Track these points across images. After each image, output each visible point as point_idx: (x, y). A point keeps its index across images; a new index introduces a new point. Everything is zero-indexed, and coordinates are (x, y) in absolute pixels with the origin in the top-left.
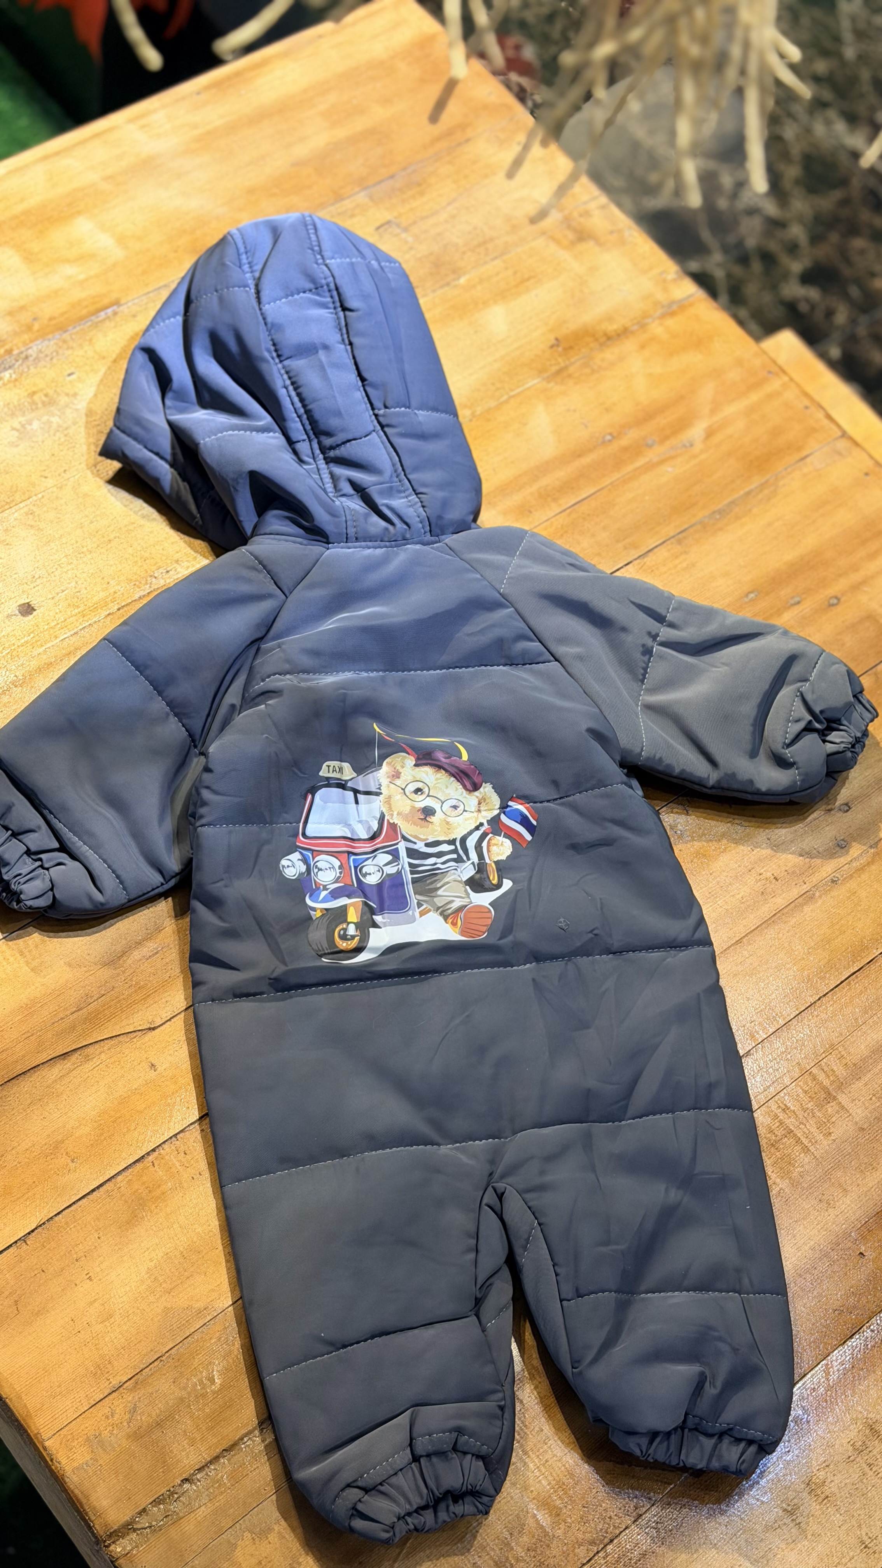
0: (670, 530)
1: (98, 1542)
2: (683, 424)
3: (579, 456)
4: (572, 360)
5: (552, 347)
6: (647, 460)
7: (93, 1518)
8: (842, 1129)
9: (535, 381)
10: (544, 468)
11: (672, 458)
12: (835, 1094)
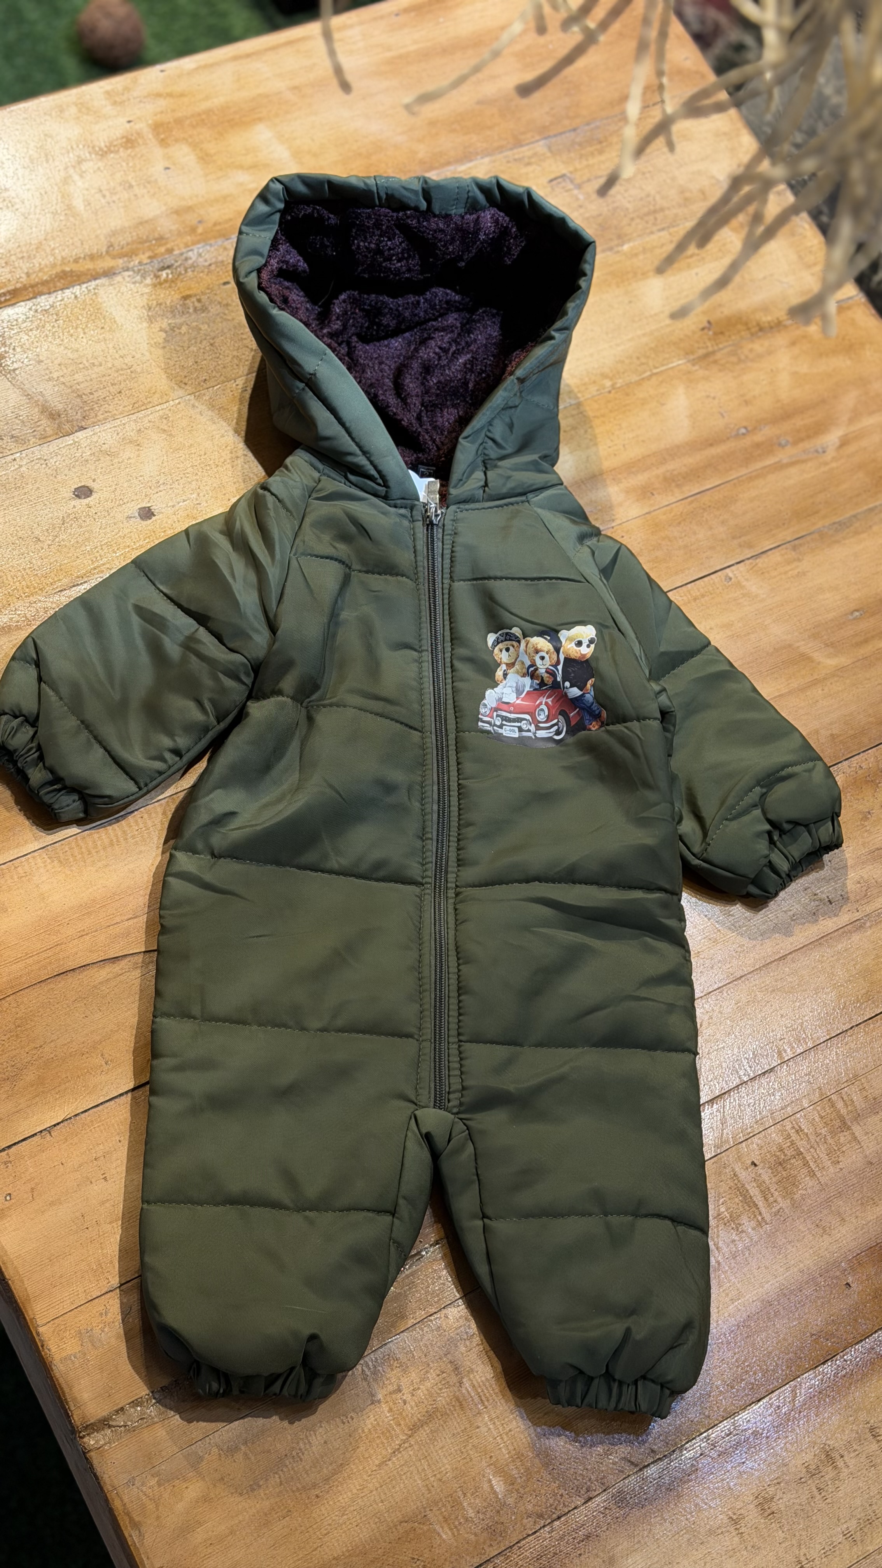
0: (786, 535)
1: (73, 1431)
2: (819, 429)
3: (711, 445)
4: (721, 346)
5: (703, 329)
6: (777, 459)
7: (72, 1408)
8: (852, 1159)
9: (680, 362)
10: (673, 452)
11: (804, 461)
12: (849, 1124)
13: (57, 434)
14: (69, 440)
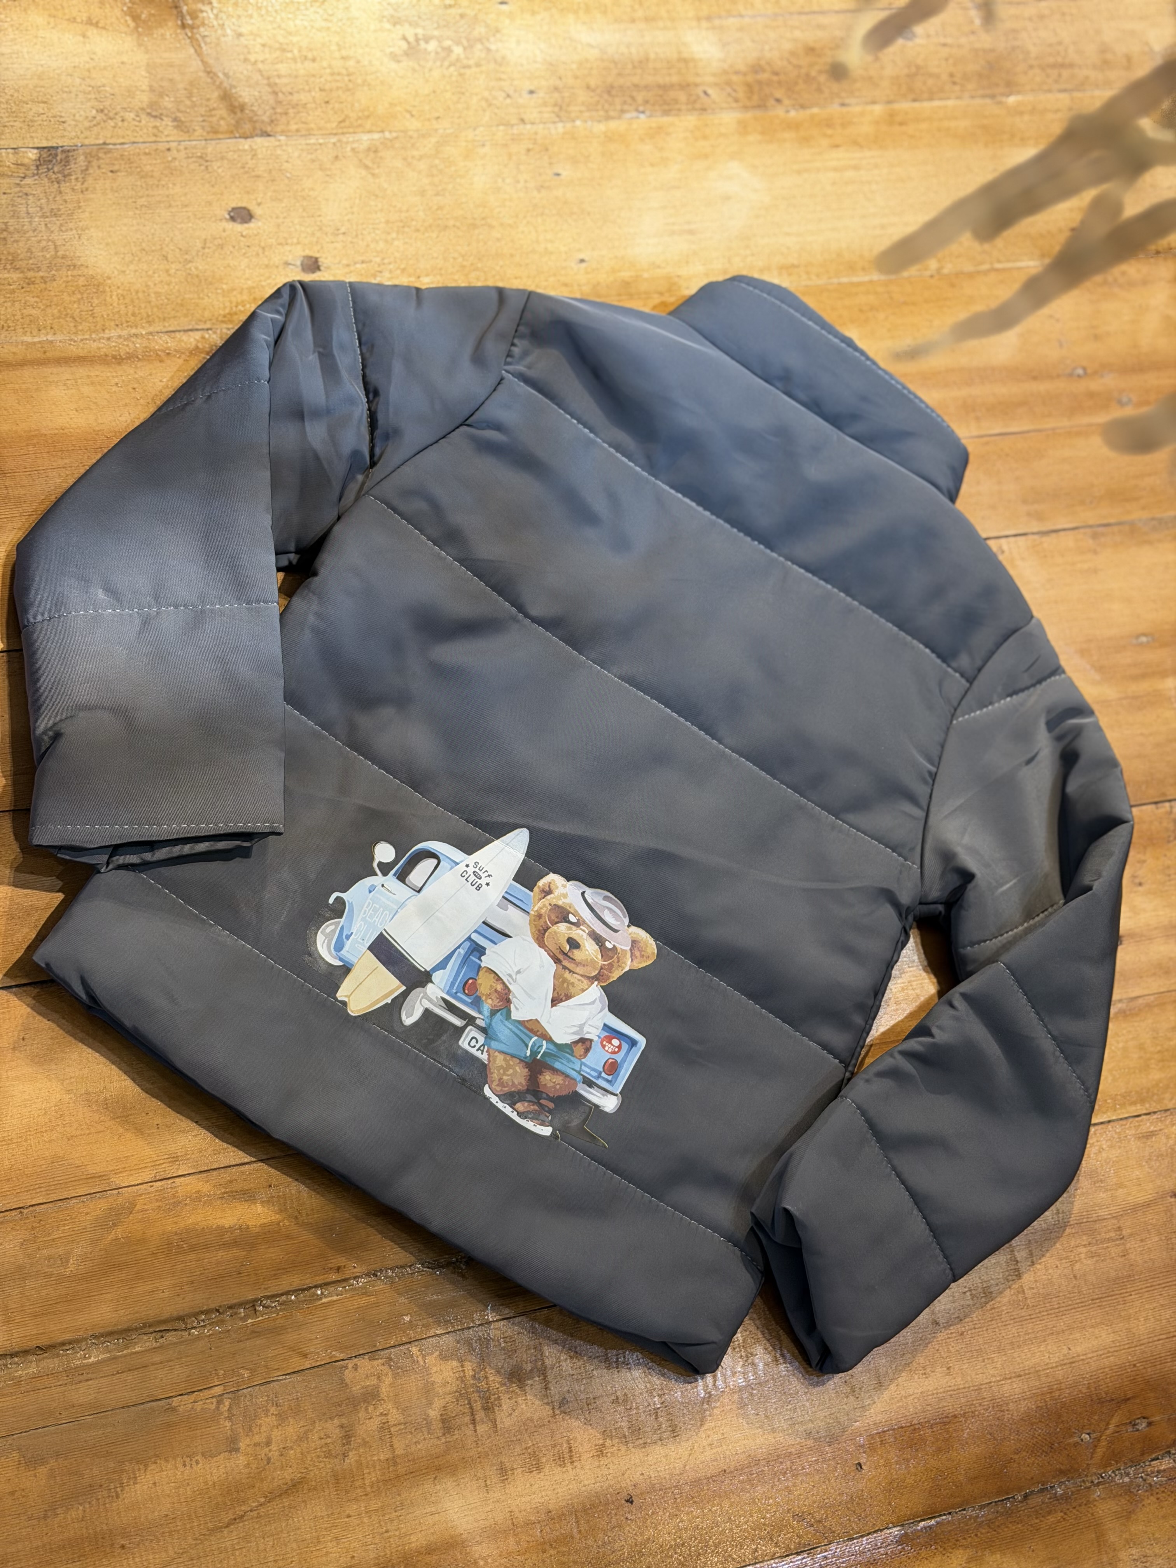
0: (1090, 516)
3: (1035, 378)
9: (1032, 263)
13: (232, 132)
14: (246, 144)
